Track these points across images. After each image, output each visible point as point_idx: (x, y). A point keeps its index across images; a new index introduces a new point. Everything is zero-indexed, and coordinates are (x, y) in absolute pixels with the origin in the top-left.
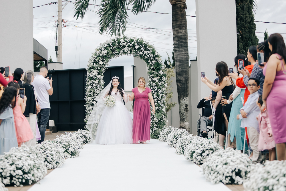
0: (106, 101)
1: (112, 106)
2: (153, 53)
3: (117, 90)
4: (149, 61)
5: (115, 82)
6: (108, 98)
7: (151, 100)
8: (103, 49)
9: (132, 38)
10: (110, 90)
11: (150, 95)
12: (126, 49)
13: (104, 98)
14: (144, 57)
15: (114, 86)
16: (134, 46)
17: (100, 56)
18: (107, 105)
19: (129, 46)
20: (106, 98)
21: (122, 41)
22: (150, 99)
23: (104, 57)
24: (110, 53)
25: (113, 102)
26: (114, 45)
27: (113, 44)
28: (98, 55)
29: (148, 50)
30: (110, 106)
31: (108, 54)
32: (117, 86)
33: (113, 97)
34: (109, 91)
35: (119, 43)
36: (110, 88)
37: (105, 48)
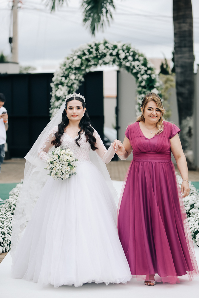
0: (52, 163)
1: (67, 176)
2: (145, 64)
3: (79, 130)
4: (139, 75)
5: (75, 110)
6: (55, 153)
7: (179, 157)
8: (75, 58)
9: (115, 43)
10: (59, 129)
11: (176, 143)
12: (108, 58)
13: (43, 153)
14: (132, 70)
15: (71, 120)
16: (118, 55)
17: (70, 67)
18: (53, 174)
19: (111, 54)
20: (50, 153)
21: (102, 48)
22: (176, 154)
23: (76, 69)
24: (85, 63)
25: (69, 165)
26: (91, 53)
27: (89, 50)
28: (68, 66)
29: (138, 60)
30: (62, 177)
31: (82, 64)
32: (78, 120)
33: (72, 153)
34: (56, 134)
35: (97, 50)
36: (59, 125)
37: (79, 57)
